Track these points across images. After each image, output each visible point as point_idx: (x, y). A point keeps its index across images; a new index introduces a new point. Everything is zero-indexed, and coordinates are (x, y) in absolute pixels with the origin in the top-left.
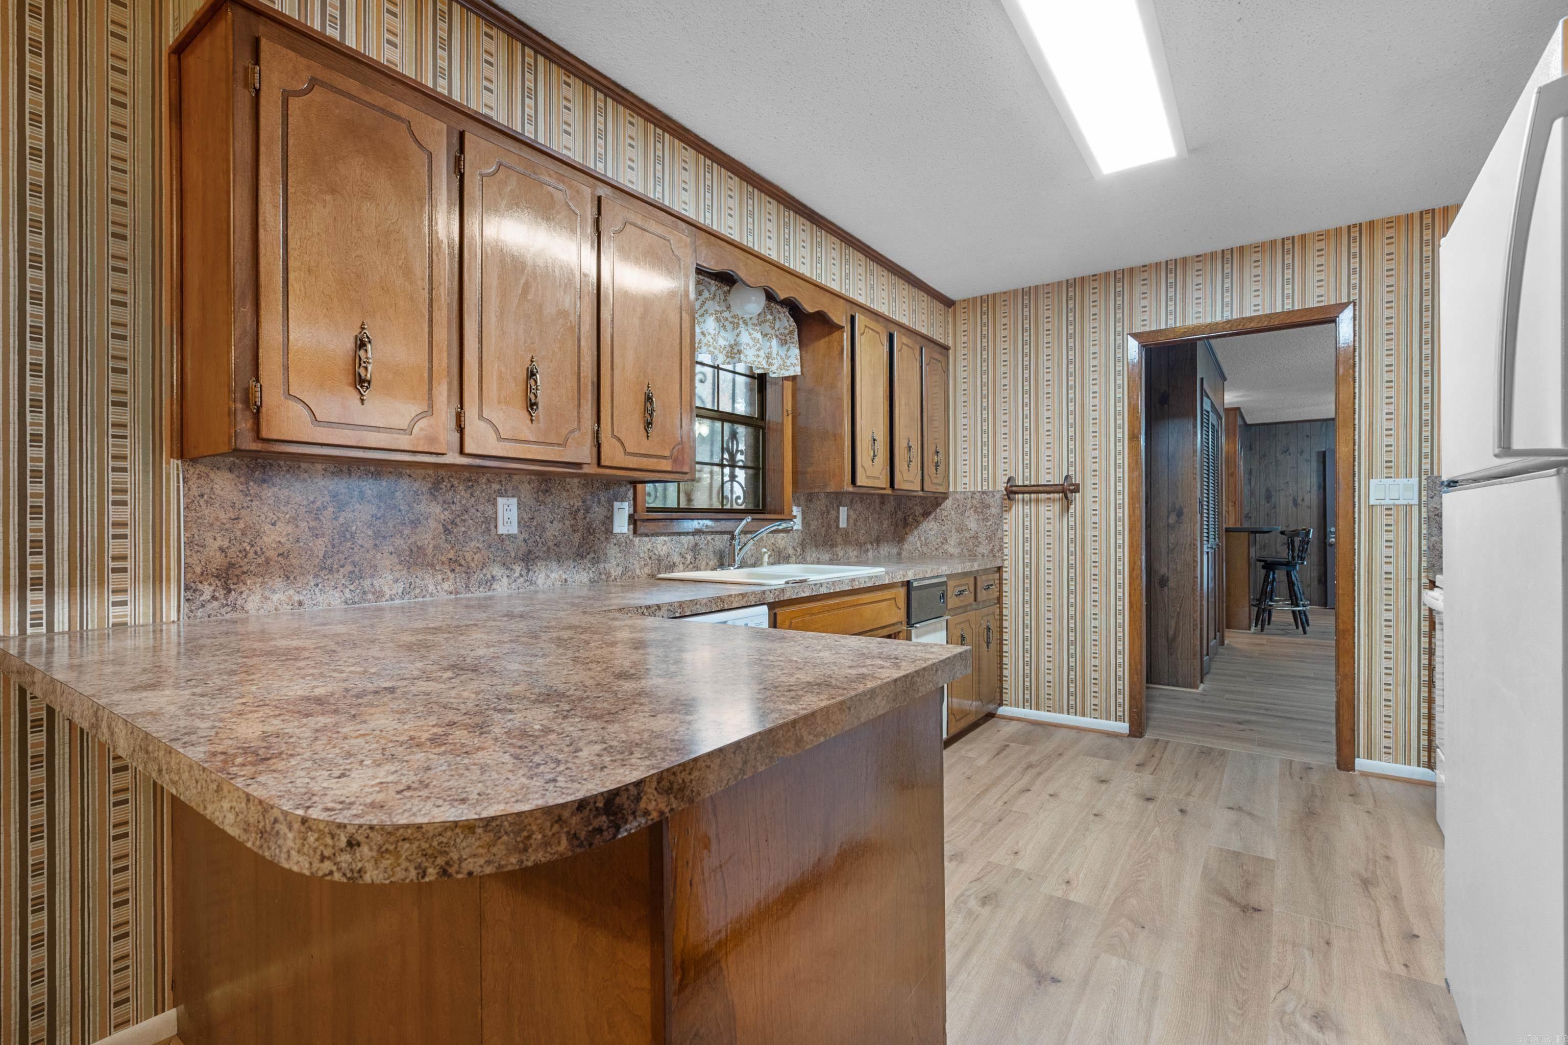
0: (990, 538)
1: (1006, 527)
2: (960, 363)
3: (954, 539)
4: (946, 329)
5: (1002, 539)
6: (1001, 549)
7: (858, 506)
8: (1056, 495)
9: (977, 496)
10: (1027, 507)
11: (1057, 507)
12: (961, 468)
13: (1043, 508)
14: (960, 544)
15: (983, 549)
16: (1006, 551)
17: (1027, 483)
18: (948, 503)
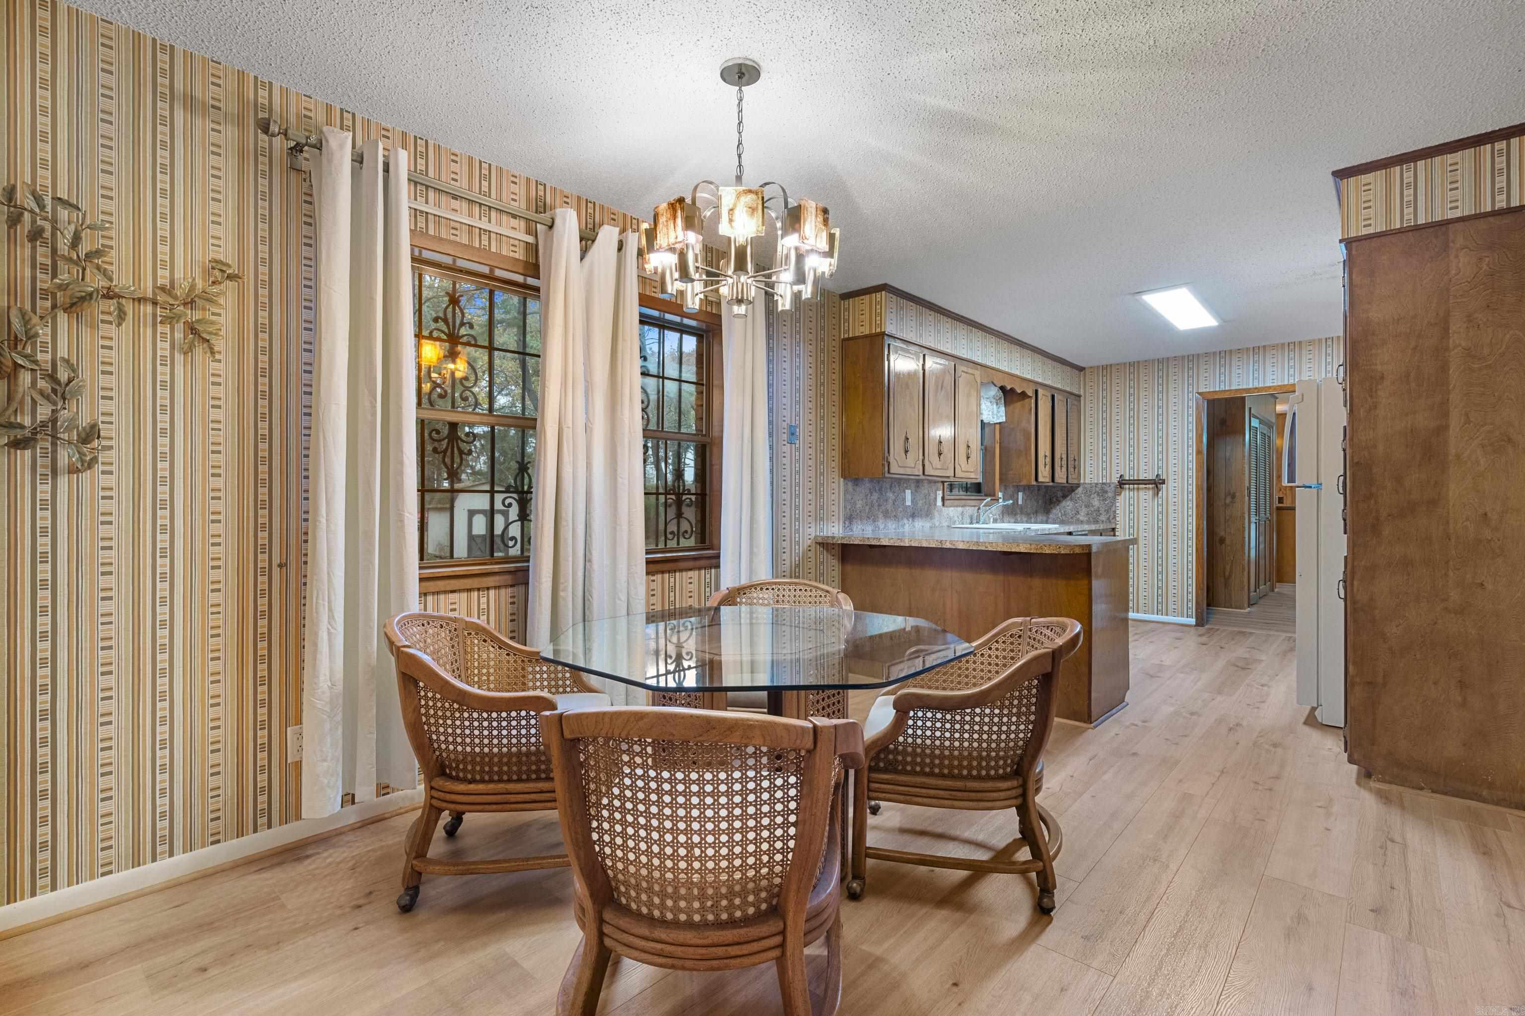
0: (1107, 511)
1: (1118, 504)
2: (1088, 405)
3: (1083, 511)
4: (1080, 388)
5: (1115, 512)
6: (1115, 517)
7: (1027, 492)
8: (1150, 486)
9: (1099, 486)
10: (1131, 493)
11: (1151, 492)
12: (1088, 469)
13: (1141, 493)
14: (1088, 514)
15: (1103, 518)
16: (1118, 519)
17: (1132, 478)
18: (1080, 490)
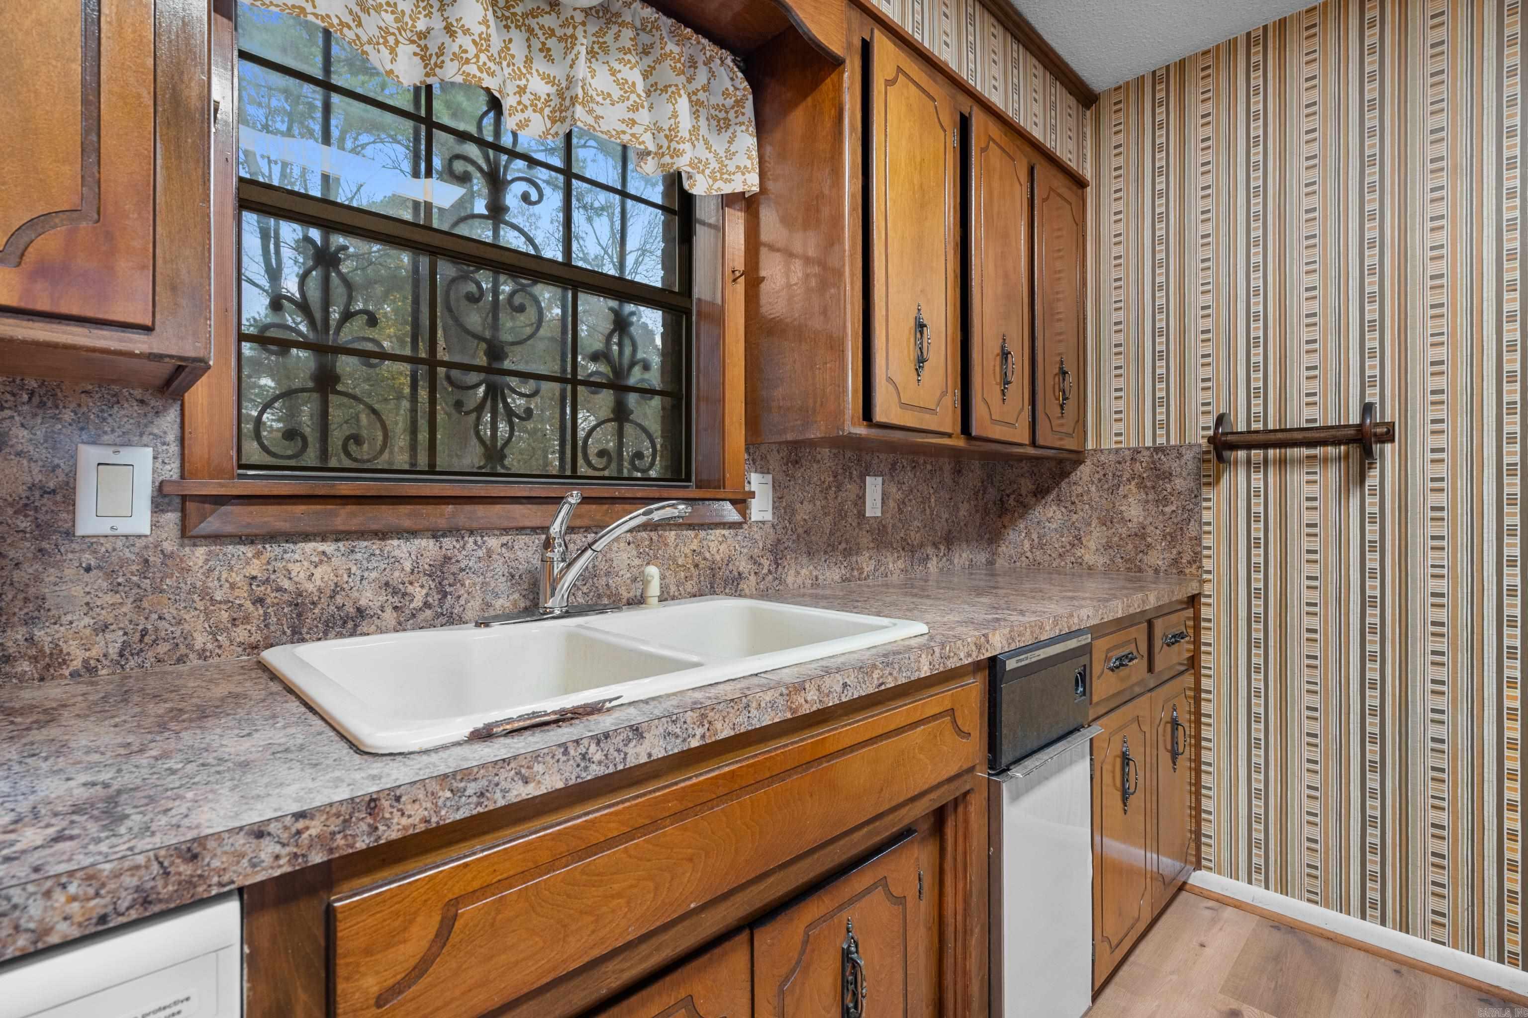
0: (1172, 539)
1: (1207, 516)
2: (1109, 207)
3: (1095, 538)
4: (1080, 146)
5: (1198, 539)
6: (1197, 558)
7: (908, 477)
8: (1331, 450)
9: (1145, 456)
10: (1257, 479)
11: (1333, 475)
12: (1110, 405)
13: (1297, 478)
14: (1108, 546)
15: (1157, 558)
16: (1207, 564)
17: (1257, 426)
18: (1084, 471)
